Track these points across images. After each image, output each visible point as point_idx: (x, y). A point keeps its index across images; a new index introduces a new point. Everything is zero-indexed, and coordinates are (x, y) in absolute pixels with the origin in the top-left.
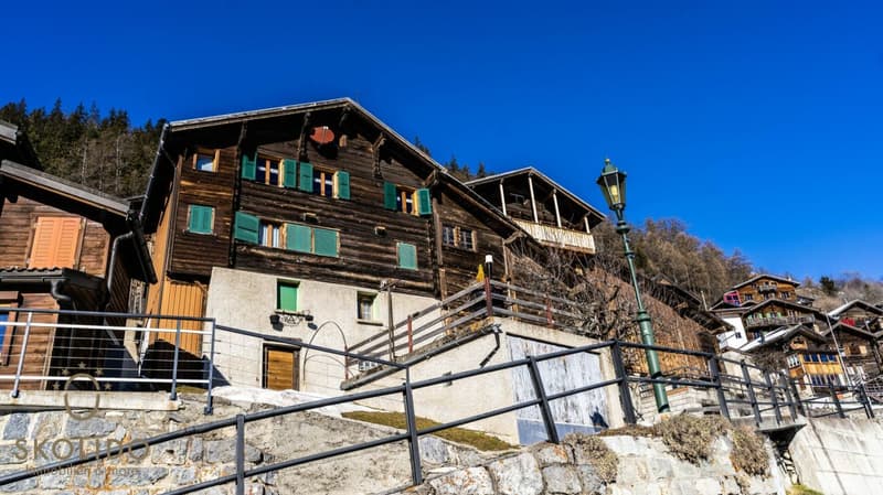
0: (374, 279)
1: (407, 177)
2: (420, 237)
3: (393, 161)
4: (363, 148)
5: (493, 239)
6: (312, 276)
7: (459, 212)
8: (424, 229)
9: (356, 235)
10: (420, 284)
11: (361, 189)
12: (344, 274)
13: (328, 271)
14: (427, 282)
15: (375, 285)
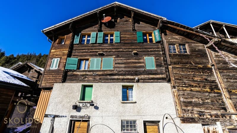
0: (132, 77)
1: (148, 27)
2: (157, 52)
3: (141, 23)
4: (127, 21)
5: (199, 46)
6: (100, 81)
7: (177, 37)
8: (159, 48)
9: (123, 57)
10: (158, 76)
11: (126, 37)
12: (116, 77)
13: (109, 77)
14: (162, 74)
15: (132, 80)
